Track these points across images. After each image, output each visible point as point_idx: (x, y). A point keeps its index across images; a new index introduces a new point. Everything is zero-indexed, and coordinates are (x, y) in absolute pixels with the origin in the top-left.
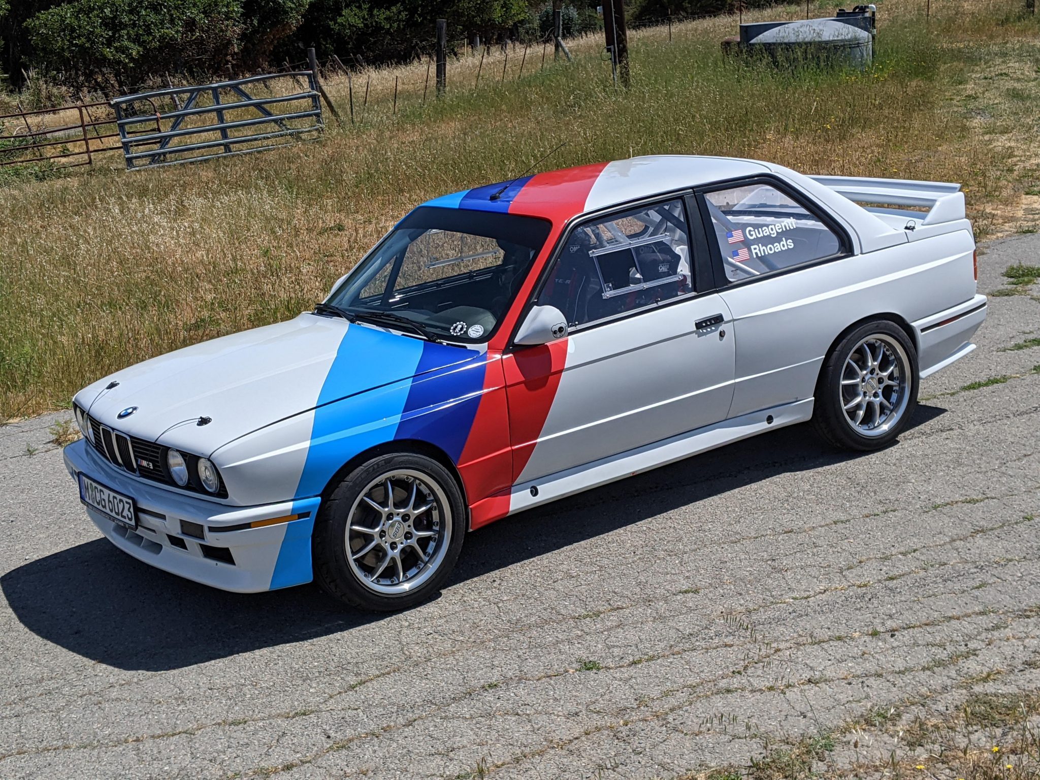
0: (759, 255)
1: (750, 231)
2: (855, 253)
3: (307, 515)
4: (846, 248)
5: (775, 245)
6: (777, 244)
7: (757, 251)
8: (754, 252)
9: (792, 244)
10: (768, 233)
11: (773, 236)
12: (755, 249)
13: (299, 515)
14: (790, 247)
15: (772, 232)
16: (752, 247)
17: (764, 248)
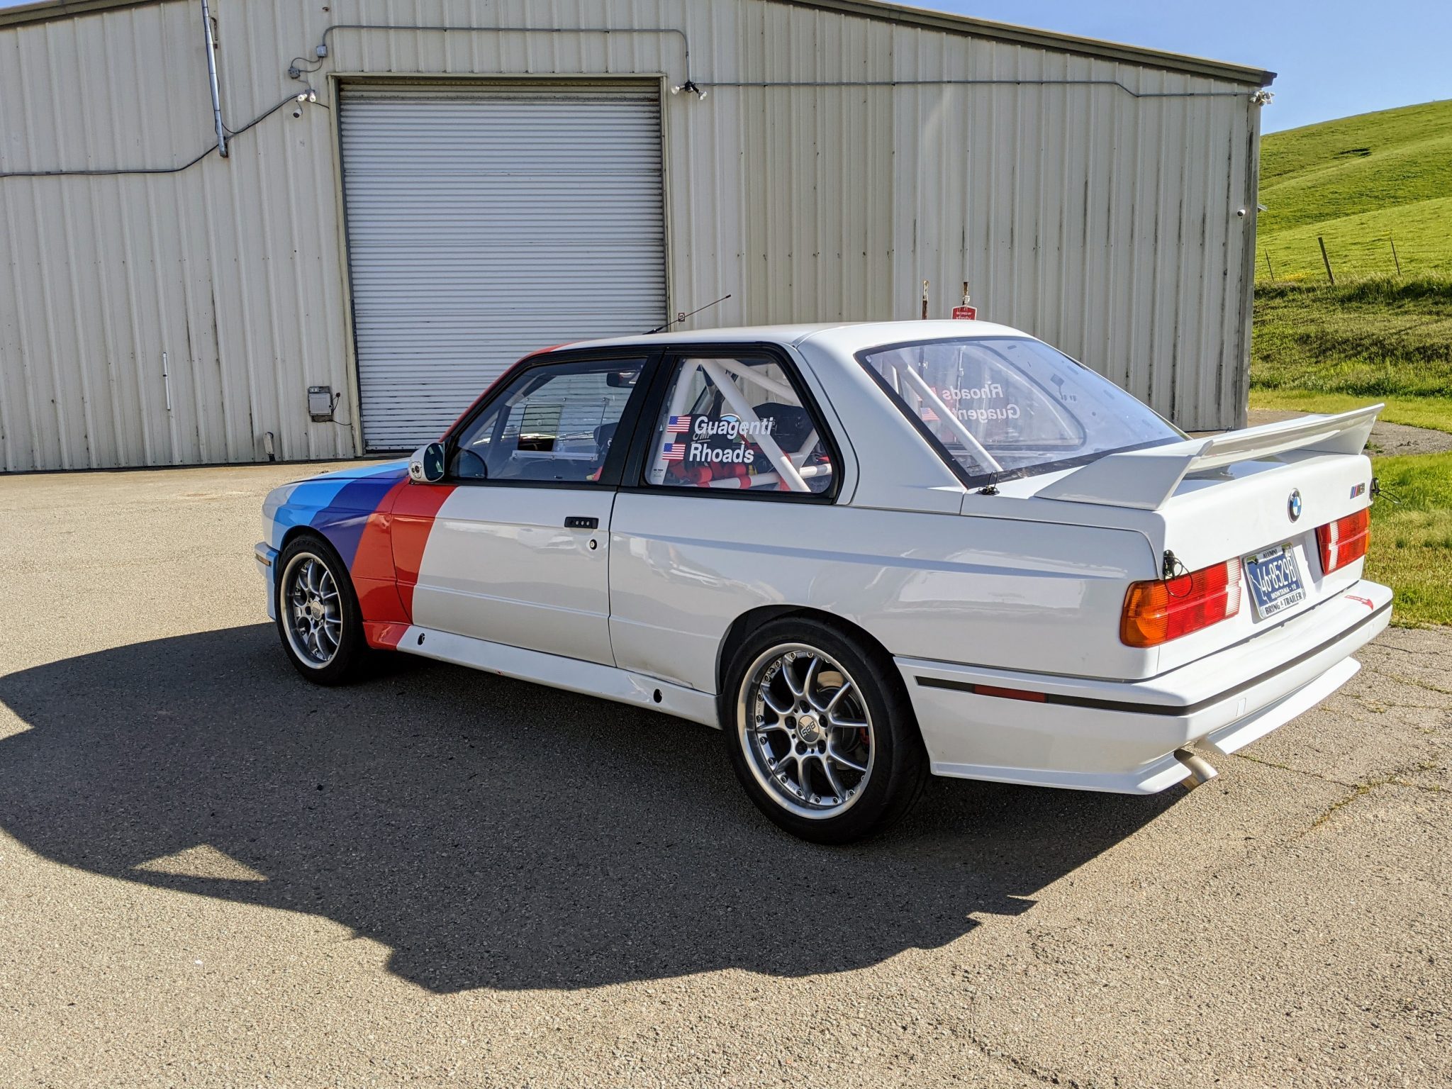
0: (698, 459)
1: (702, 422)
2: (839, 502)
5: (726, 452)
6: (730, 451)
7: (698, 452)
8: (693, 452)
9: (752, 458)
10: (725, 432)
11: (729, 437)
12: (696, 449)
14: (746, 460)
15: (730, 432)
16: (694, 446)
17: (709, 451)
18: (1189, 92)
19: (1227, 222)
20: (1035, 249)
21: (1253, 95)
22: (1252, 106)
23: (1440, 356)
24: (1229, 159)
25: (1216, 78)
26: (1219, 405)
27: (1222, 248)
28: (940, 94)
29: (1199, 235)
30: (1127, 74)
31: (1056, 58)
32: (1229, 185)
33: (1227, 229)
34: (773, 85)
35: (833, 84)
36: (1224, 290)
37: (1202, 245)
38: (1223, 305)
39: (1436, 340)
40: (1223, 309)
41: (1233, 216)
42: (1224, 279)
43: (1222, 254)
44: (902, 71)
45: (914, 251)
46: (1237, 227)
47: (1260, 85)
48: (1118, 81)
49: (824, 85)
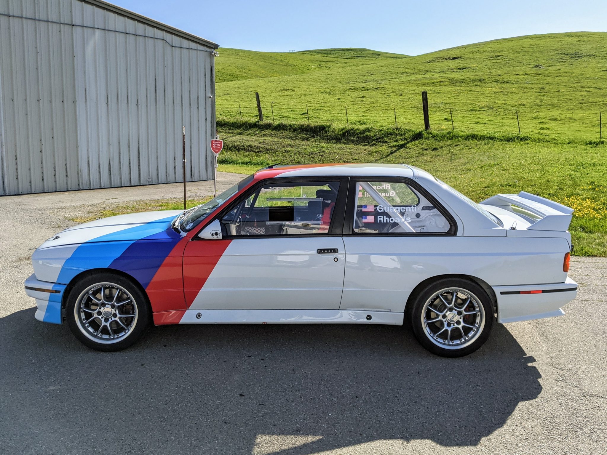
2: (457, 235)
3: (59, 292)
4: (452, 231)
5: (396, 219)
7: (382, 219)
8: (379, 219)
13: (56, 291)
16: (379, 217)
17: (388, 218)
18: (191, 48)
19: (206, 100)
20: (137, 105)
21: (212, 52)
22: (211, 56)
23: (242, 149)
24: (205, 75)
25: (199, 44)
26: (207, 170)
27: (204, 110)
28: (94, 33)
29: (196, 104)
30: (168, 37)
31: (141, 25)
32: (205, 86)
33: (206, 103)
34: (14, 16)
35: (44, 21)
36: (206, 126)
37: (198, 108)
38: (206, 132)
39: (238, 143)
40: (206, 133)
41: (208, 97)
42: (206, 122)
43: (204, 112)
44: (77, 20)
45: (86, 102)
46: (209, 101)
47: (214, 49)
48: (165, 39)
49: (39, 20)
